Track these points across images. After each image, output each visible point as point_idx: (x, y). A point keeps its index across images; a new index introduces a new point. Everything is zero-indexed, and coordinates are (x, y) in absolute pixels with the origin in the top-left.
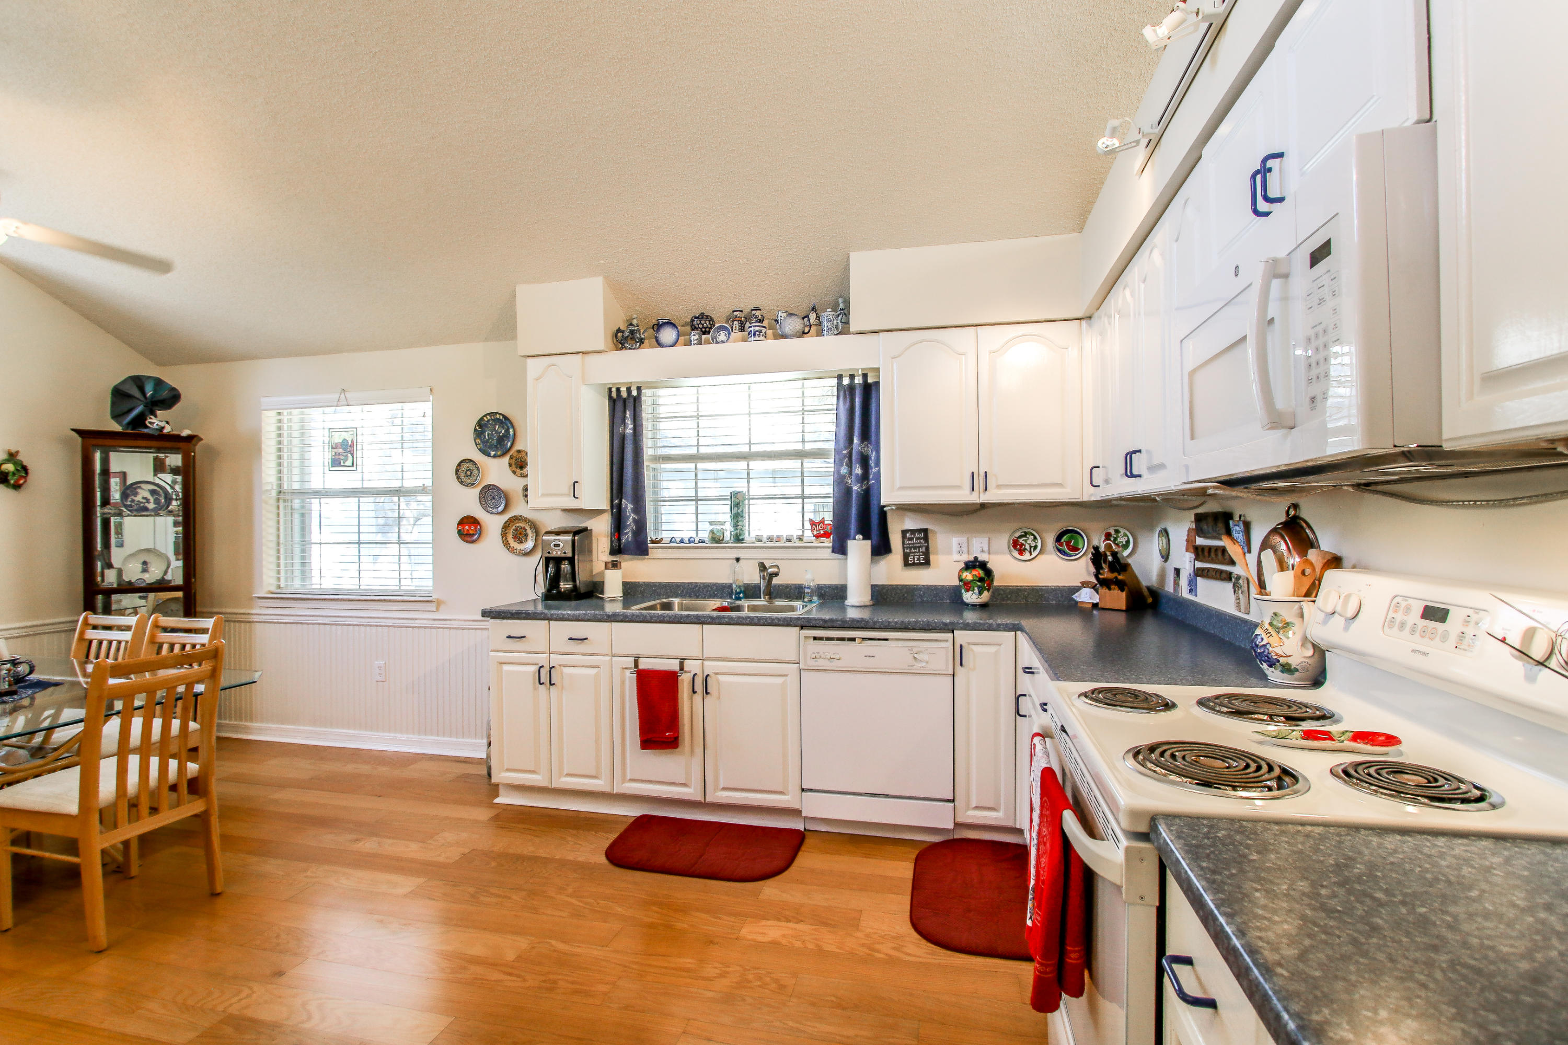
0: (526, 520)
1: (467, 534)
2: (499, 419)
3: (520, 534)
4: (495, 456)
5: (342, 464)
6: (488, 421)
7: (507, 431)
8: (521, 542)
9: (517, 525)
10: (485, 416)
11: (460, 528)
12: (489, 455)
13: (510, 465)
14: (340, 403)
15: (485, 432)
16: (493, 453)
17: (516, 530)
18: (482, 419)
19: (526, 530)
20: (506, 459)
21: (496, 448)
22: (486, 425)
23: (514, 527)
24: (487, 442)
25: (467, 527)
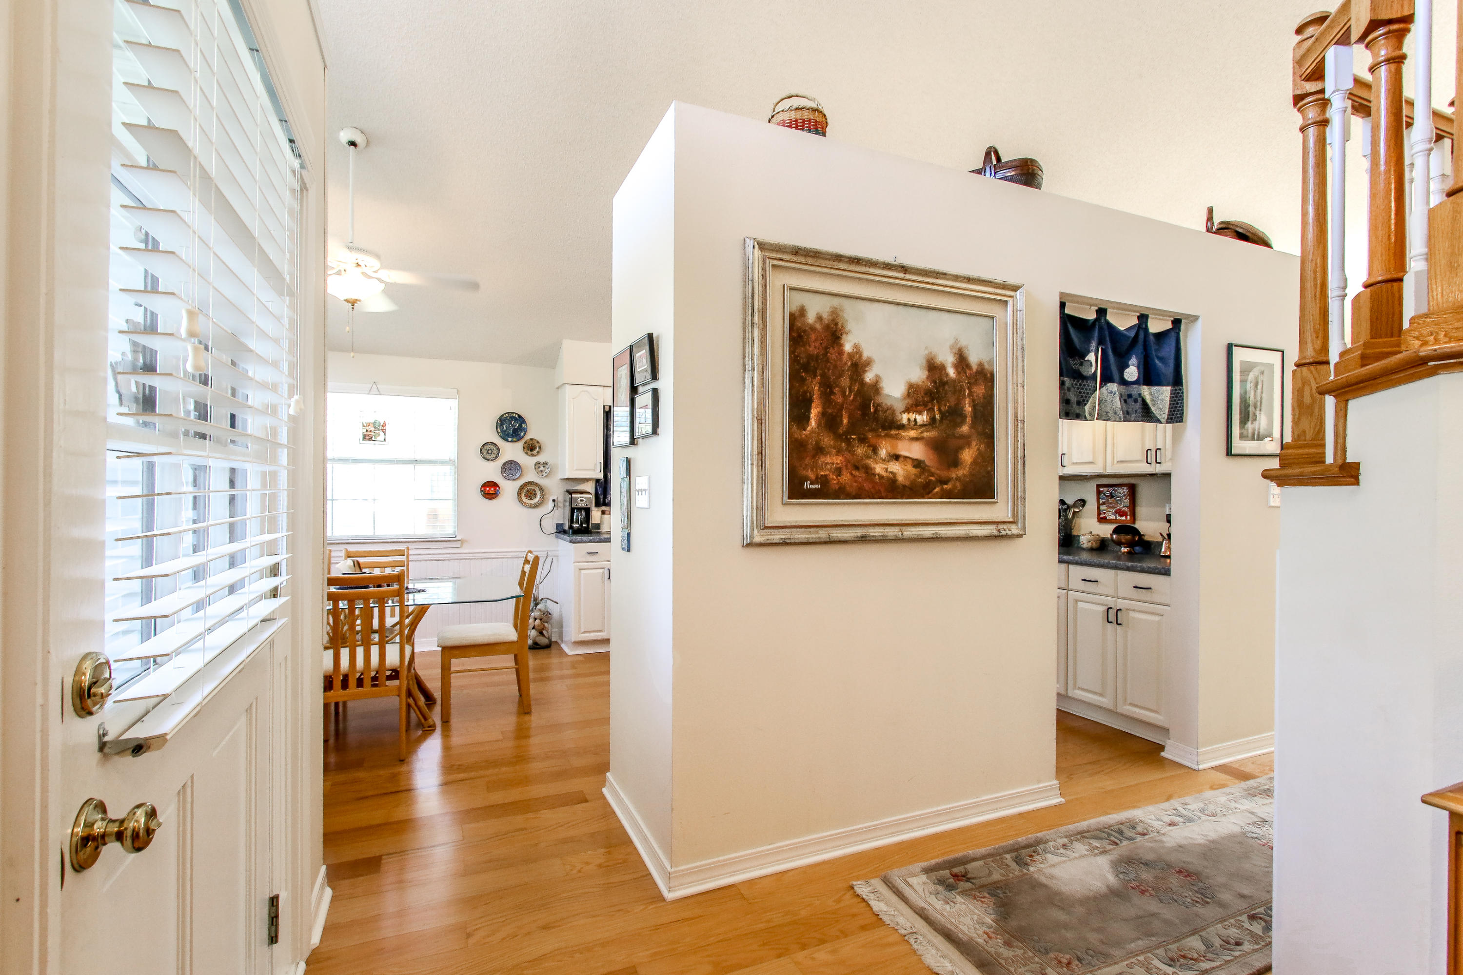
0: (537, 485)
1: (487, 494)
2: (515, 417)
3: (531, 493)
4: (512, 441)
5: (373, 439)
6: (506, 417)
7: (520, 425)
8: (531, 499)
9: (529, 488)
10: (505, 414)
11: (483, 489)
12: (507, 441)
13: (524, 448)
14: (371, 393)
15: (504, 424)
16: (510, 439)
17: (528, 491)
18: (503, 415)
19: (535, 491)
20: (521, 444)
21: (512, 436)
22: (505, 420)
23: (526, 489)
24: (505, 431)
25: (488, 489)
